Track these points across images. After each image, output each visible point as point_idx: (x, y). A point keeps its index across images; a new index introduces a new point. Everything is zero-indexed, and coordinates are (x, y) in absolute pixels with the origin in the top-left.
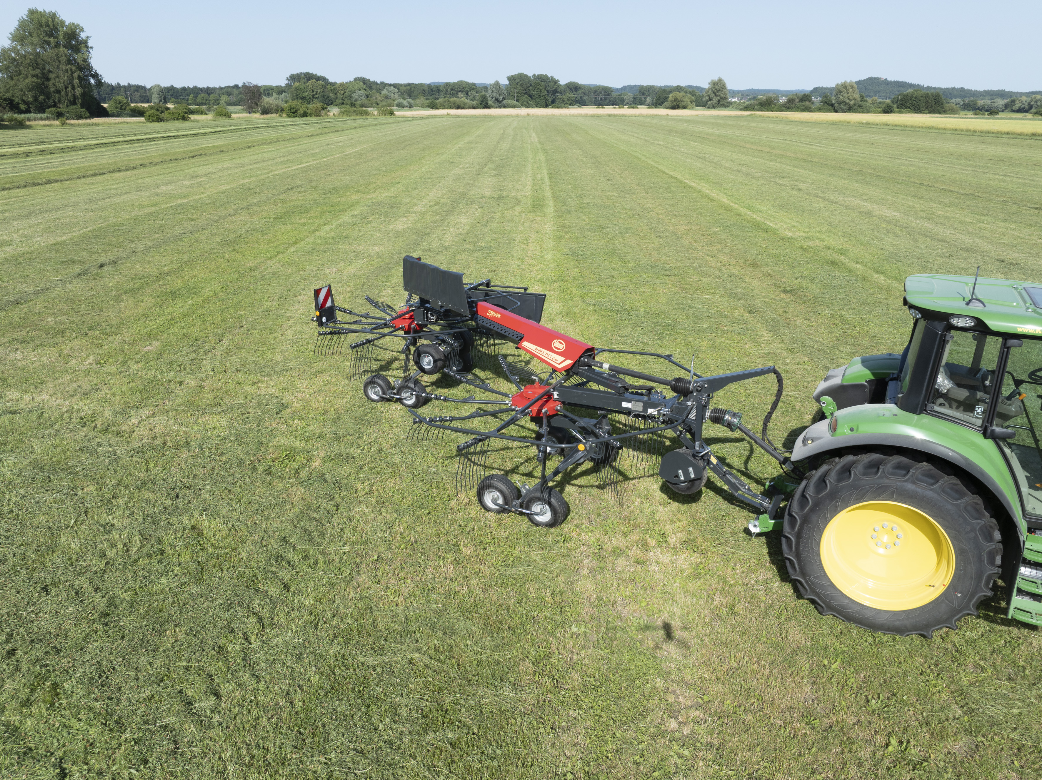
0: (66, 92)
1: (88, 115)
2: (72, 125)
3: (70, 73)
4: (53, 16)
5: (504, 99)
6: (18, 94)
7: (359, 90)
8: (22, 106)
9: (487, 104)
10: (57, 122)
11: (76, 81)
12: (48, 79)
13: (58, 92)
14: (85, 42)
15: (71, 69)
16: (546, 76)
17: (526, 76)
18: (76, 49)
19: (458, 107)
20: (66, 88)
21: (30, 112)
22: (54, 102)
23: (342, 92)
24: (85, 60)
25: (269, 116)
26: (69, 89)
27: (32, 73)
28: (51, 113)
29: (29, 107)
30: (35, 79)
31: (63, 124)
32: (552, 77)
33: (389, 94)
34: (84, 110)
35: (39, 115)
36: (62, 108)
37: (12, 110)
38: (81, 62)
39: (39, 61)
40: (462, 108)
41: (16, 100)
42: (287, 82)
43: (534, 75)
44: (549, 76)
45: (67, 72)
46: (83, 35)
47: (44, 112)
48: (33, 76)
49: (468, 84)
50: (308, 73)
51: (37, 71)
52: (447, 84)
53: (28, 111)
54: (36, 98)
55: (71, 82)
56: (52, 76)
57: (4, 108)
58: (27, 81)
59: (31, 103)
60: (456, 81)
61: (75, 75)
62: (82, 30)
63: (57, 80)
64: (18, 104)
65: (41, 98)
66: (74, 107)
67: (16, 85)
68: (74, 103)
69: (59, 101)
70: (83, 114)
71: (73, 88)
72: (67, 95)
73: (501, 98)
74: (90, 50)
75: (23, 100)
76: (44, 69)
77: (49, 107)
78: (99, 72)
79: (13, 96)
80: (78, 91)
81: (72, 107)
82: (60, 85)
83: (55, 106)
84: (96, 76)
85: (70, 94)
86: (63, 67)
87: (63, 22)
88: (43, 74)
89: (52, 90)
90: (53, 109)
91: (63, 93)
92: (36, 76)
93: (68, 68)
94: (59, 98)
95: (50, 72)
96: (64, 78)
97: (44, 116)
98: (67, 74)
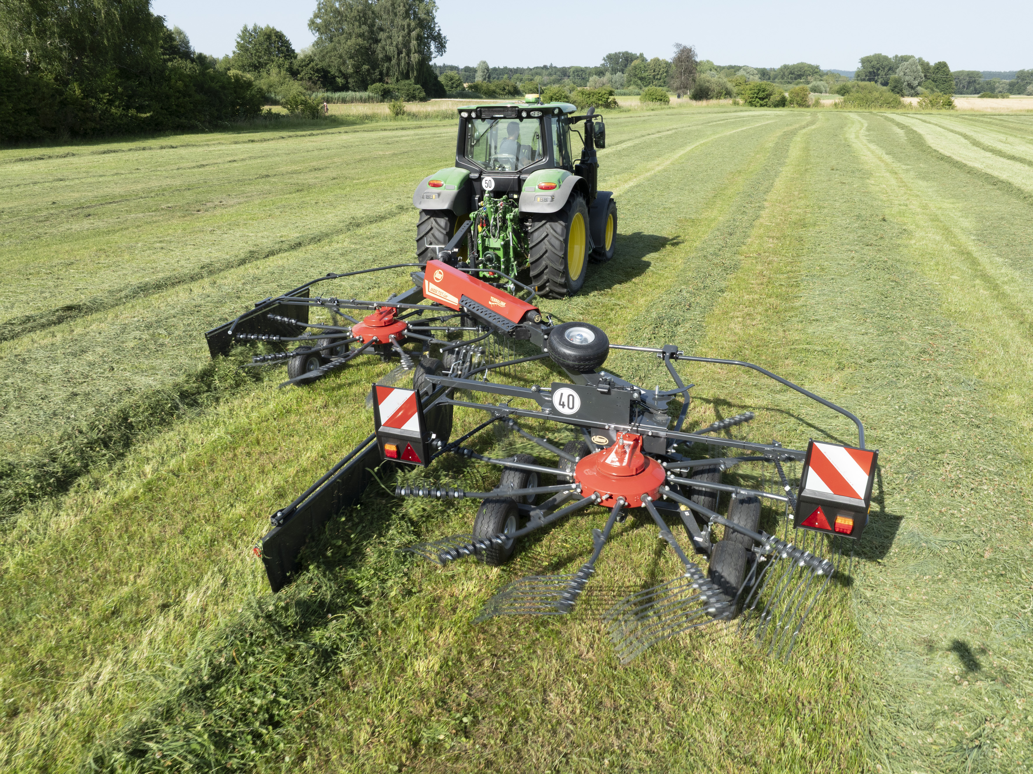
0: (399, 60)
1: (423, 94)
2: (414, 116)
3: (406, 31)
6: (336, 62)
8: (340, 80)
11: (414, 43)
12: (377, 41)
13: (388, 59)
15: (409, 25)
20: (400, 53)
22: (381, 74)
24: (428, 14)
26: (403, 55)
27: (357, 30)
28: (375, 91)
29: (347, 83)
30: (360, 41)
31: (398, 113)
33: (747, 76)
34: (418, 86)
35: (358, 94)
36: (391, 83)
37: (324, 86)
38: (422, 15)
39: (369, 13)
41: (333, 71)
42: (603, 62)
45: (404, 30)
47: (366, 89)
48: (358, 36)
49: (810, 66)
50: (626, 53)
51: (365, 28)
53: (345, 88)
54: (357, 68)
55: (406, 44)
56: (382, 35)
57: (315, 83)
58: (349, 43)
59: (351, 76)
61: (414, 34)
63: (388, 42)
64: (334, 77)
65: (366, 67)
66: (407, 82)
67: (335, 49)
68: (407, 77)
69: (388, 75)
70: (417, 93)
71: (408, 54)
72: (398, 64)
75: (340, 71)
76: (372, 25)
77: (374, 82)
78: (443, 32)
79: (329, 66)
80: (415, 58)
81: (403, 82)
82: (391, 50)
83: (381, 80)
84: (439, 38)
85: (403, 63)
86: (399, 21)
88: (372, 32)
89: (381, 56)
90: (378, 85)
91: (394, 61)
92: (361, 35)
93: (405, 23)
94: (388, 69)
95: (381, 29)
96: (398, 38)
97: (365, 94)
98: (402, 33)
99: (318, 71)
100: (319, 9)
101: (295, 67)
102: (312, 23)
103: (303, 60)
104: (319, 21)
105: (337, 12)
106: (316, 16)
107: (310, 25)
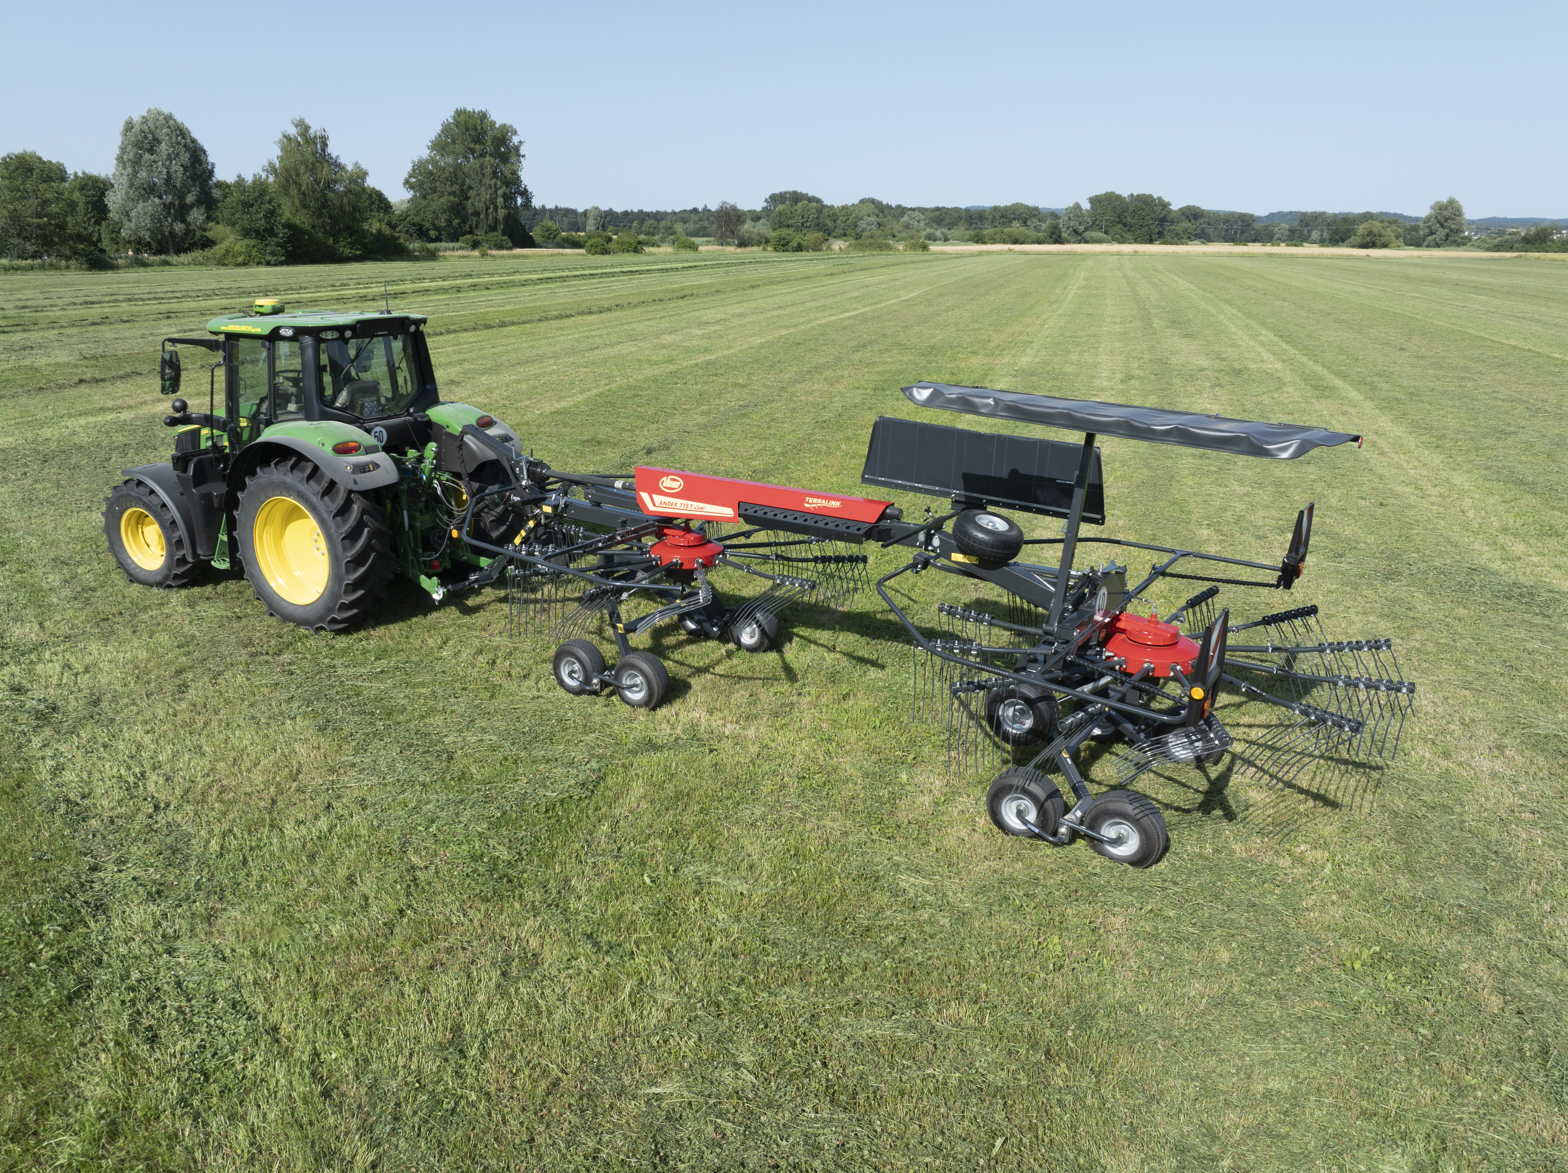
0: (487, 214)
1: (510, 244)
2: (493, 256)
3: (494, 189)
4: (483, 116)
5: (1086, 229)
6: (430, 216)
7: (869, 216)
8: (433, 234)
9: (1060, 236)
10: (476, 253)
11: (500, 200)
12: (467, 198)
13: (477, 214)
14: (517, 149)
15: (495, 184)
16: (1151, 196)
17: (1119, 197)
18: (504, 158)
19: (1015, 242)
20: (487, 209)
21: (440, 240)
22: (471, 227)
23: (844, 219)
24: (514, 173)
25: (748, 249)
26: (491, 210)
27: (449, 189)
28: (465, 242)
29: (440, 234)
30: (452, 198)
31: (483, 255)
32: (1160, 199)
33: (911, 222)
34: (506, 237)
35: (451, 245)
36: (480, 235)
37: (420, 238)
38: (509, 175)
39: (460, 175)
40: (1022, 243)
41: (427, 225)
42: (765, 204)
43: (1132, 195)
44: (1155, 196)
45: (491, 188)
46: (515, 140)
47: (457, 241)
48: (450, 194)
49: (1027, 208)
50: (795, 193)
51: (456, 187)
52: (996, 209)
53: (438, 239)
54: (449, 222)
55: (493, 202)
56: (471, 193)
57: (411, 236)
58: (442, 200)
59: (444, 229)
60: (1009, 204)
61: (500, 192)
62: (515, 133)
63: (477, 198)
64: (428, 230)
65: (457, 221)
66: (495, 233)
67: (427, 206)
68: (493, 228)
69: (477, 227)
70: (504, 243)
71: (496, 209)
72: (487, 218)
73: (1082, 228)
74: (522, 159)
75: (434, 225)
76: (463, 184)
77: (463, 234)
78: (529, 189)
79: (423, 220)
80: (502, 213)
81: (491, 234)
82: (480, 206)
83: (471, 232)
84: (525, 193)
85: (490, 217)
86: (487, 181)
87: (493, 123)
88: (462, 190)
89: (470, 211)
90: (468, 236)
91: (482, 216)
92: (453, 193)
93: (492, 182)
94: (478, 223)
95: (470, 188)
96: (486, 195)
97: (457, 245)
98: (489, 191)
99: (414, 225)
100: (414, 170)
101: (394, 222)
102: (407, 182)
103: (400, 216)
104: (413, 180)
105: (431, 173)
106: (411, 176)
107: (405, 184)
